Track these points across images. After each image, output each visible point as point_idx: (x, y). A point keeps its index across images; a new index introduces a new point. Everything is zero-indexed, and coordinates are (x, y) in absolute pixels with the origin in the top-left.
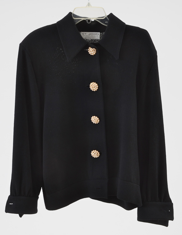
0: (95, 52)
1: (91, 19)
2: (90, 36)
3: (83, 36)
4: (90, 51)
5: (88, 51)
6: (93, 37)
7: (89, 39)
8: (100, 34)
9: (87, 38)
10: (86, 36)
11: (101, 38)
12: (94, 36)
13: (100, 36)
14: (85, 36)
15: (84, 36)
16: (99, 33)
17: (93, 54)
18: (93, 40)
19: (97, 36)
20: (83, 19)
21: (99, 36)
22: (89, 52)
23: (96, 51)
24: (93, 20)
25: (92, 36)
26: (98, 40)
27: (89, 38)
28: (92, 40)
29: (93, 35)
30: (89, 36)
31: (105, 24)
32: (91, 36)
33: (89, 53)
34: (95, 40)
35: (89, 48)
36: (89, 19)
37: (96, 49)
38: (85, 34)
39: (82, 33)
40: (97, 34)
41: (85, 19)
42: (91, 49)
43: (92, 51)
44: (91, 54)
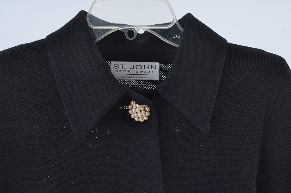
0: (148, 114)
1: (136, 29)
2: (135, 72)
3: (117, 71)
4: (133, 110)
5: (130, 111)
6: (141, 73)
7: (132, 78)
8: (161, 68)
9: (126, 78)
10: (125, 71)
11: (161, 76)
12: (145, 72)
13: (159, 71)
14: (120, 71)
15: (119, 71)
16: (158, 64)
17: (141, 120)
18: (143, 81)
19: (153, 72)
20: (115, 29)
21: (157, 71)
22: (130, 115)
23: (150, 111)
24: (141, 32)
25: (139, 73)
26: (153, 82)
27: (130, 76)
28: (139, 81)
29: (142, 69)
30: (131, 72)
31: (174, 41)
32: (137, 72)
33: (132, 116)
34: (146, 81)
35: (132, 103)
36: (131, 28)
37: (149, 105)
38: (120, 67)
39: (113, 63)
40: (151, 68)
41: (120, 29)
42: (137, 105)
43: (140, 111)
44: (136, 119)
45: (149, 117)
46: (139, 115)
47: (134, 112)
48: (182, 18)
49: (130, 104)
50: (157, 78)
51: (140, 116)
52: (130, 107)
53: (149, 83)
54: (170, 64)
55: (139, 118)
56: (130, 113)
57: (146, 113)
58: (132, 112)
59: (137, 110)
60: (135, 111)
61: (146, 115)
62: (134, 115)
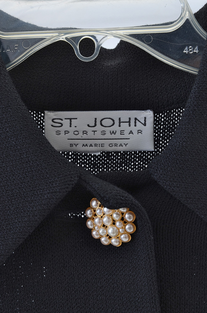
0: (130, 229)
2: (98, 135)
3: (58, 133)
4: (97, 220)
5: (89, 223)
6: (113, 136)
7: (93, 148)
8: (156, 122)
9: (80, 148)
10: (76, 132)
11: (158, 141)
12: (122, 132)
13: (152, 130)
14: (66, 132)
15: (63, 133)
16: (149, 114)
18: (117, 153)
19: (140, 132)
21: (148, 130)
22: (90, 231)
23: (135, 223)
25: (108, 135)
26: (141, 155)
27: (89, 142)
28: (108, 153)
29: (116, 127)
30: (90, 134)
32: (104, 133)
33: (94, 233)
34: (126, 153)
35: (94, 203)
36: (86, 35)
37: (131, 209)
38: (66, 123)
39: (49, 115)
40: (135, 123)
41: (63, 38)
42: (105, 209)
43: (111, 222)
44: (104, 241)
45: (132, 235)
46: (110, 231)
47: (99, 225)
48: (200, 10)
49: (88, 206)
50: (149, 146)
51: (111, 235)
52: (89, 213)
53: (132, 158)
54: (178, 114)
55: (110, 237)
56: (90, 227)
57: (127, 227)
58: (94, 224)
59: (105, 219)
60: (99, 222)
61: (125, 230)
62: (98, 231)
